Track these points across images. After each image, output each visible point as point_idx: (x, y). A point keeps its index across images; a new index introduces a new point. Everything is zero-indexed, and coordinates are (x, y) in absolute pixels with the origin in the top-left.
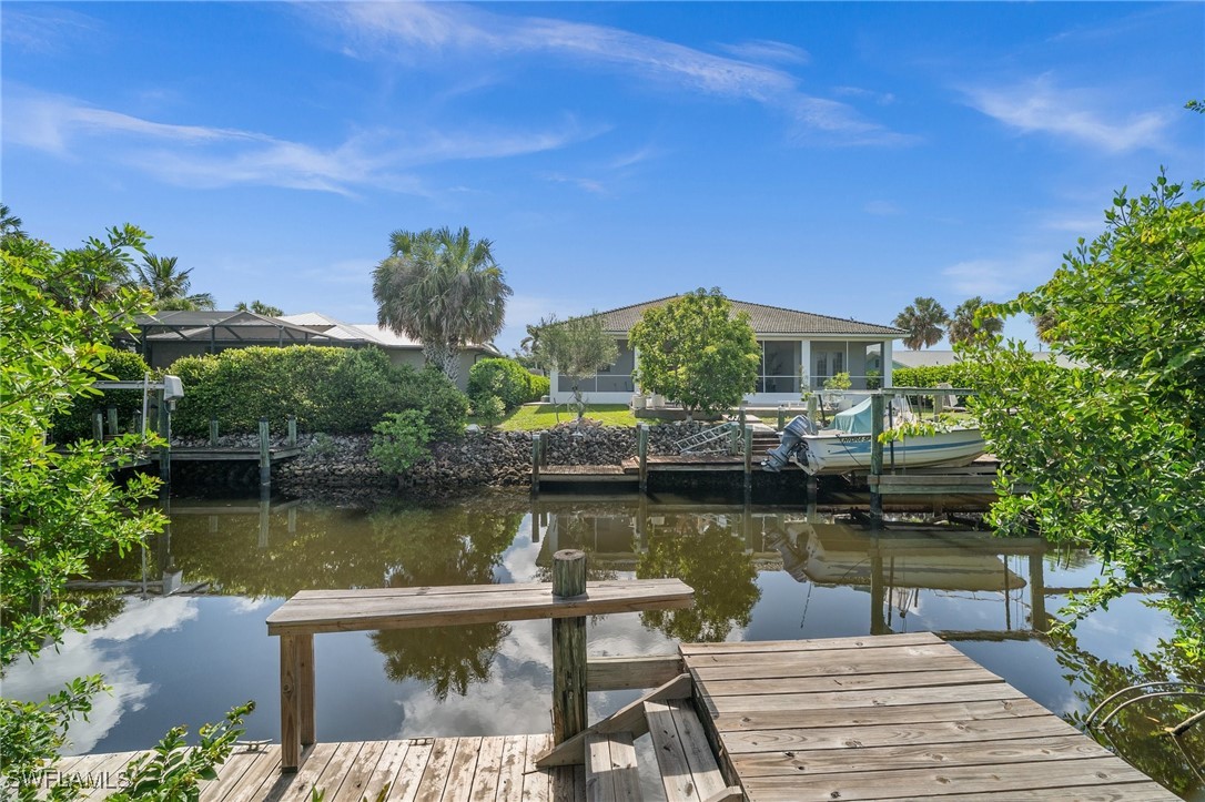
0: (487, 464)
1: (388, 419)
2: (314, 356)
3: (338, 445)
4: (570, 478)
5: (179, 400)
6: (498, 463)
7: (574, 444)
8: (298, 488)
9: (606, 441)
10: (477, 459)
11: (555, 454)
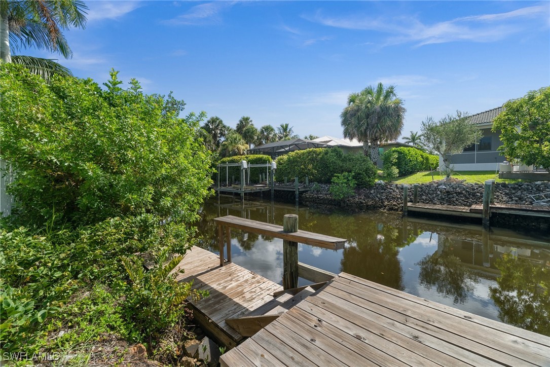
0: (382, 199)
1: (336, 176)
2: (314, 152)
3: (322, 187)
4: (428, 211)
5: (276, 170)
6: (388, 199)
7: (439, 192)
8: (308, 203)
9: (464, 192)
10: (377, 197)
11: (424, 197)
